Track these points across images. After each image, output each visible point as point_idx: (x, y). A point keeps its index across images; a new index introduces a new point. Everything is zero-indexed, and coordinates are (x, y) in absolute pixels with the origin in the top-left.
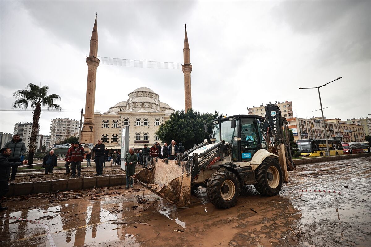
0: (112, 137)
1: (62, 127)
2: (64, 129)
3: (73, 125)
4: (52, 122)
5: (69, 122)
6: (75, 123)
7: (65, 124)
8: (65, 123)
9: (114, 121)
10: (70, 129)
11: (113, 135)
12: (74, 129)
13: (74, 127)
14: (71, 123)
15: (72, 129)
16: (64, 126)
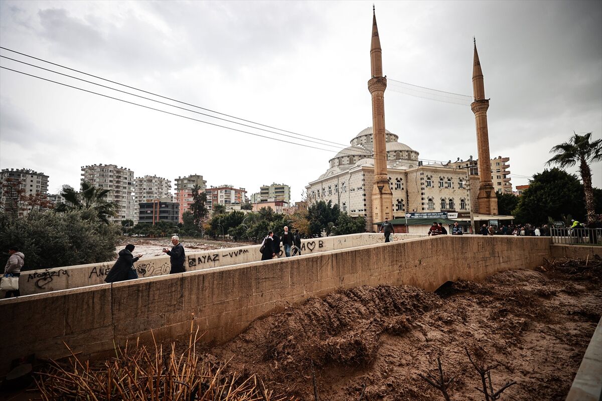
0: (397, 203)
1: (107, 181)
2: (111, 184)
3: (126, 178)
4: (82, 170)
5: (118, 172)
6: (128, 174)
7: (113, 176)
8: (112, 174)
9: (397, 179)
10: (121, 184)
11: (398, 200)
12: (127, 186)
13: (127, 181)
14: (122, 173)
15: (124, 185)
16: (112, 179)
